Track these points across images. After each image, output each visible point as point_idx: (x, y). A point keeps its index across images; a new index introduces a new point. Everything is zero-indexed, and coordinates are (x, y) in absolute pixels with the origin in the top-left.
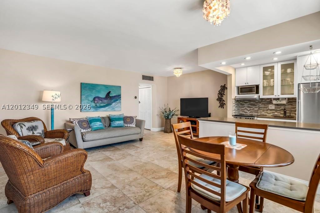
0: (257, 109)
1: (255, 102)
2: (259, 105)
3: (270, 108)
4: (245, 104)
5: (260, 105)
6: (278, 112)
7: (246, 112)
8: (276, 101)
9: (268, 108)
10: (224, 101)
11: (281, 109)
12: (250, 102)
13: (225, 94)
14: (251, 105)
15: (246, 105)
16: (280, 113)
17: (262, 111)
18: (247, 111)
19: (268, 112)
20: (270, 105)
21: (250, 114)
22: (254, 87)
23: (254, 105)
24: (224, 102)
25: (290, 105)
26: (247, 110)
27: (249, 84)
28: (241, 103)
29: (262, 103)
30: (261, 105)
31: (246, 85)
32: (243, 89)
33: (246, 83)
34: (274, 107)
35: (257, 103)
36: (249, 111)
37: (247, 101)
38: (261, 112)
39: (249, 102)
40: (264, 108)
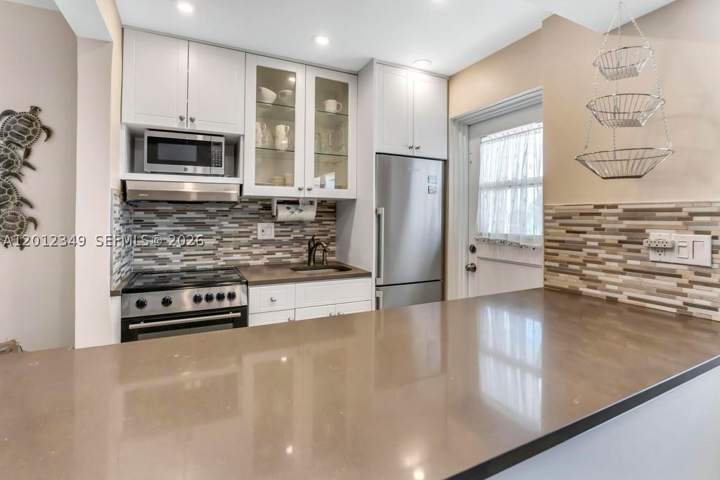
0: (213, 242)
1: (205, 212)
2: (221, 226)
3: (260, 237)
4: (157, 221)
5: (226, 224)
6: (285, 248)
7: (165, 261)
8: (288, 208)
9: (252, 237)
10: (31, 206)
11: (292, 238)
12: (184, 212)
13: (31, 160)
14: (187, 224)
15: (163, 226)
16: (291, 252)
17: (231, 249)
18: (169, 255)
19: (255, 251)
20: (260, 226)
21: (185, 265)
22: (219, 144)
23: (201, 226)
24: (27, 212)
25: (317, 225)
26: (170, 248)
27: (199, 127)
28: (140, 214)
29: (230, 216)
30: (229, 226)
31: (186, 128)
32: (161, 146)
33: (181, 119)
34: (273, 230)
35: (213, 216)
36: (176, 251)
37: (170, 208)
38: (226, 254)
39: (179, 212)
40: (241, 234)
